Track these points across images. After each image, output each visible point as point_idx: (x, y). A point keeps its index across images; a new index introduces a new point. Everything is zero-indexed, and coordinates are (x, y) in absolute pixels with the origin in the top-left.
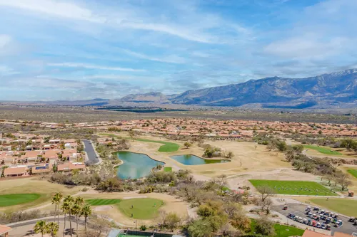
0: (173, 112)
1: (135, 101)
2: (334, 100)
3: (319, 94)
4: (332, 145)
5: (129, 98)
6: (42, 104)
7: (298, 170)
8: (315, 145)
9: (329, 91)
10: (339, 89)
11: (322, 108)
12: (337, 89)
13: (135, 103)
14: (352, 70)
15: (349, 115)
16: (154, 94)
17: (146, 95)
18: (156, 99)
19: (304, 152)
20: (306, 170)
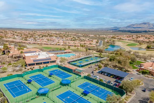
0: (153, 32)
1: (134, 28)
5: (130, 26)
6: (93, 30)
13: (133, 29)
16: (145, 24)
17: (140, 24)
18: (145, 26)
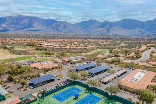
2: (17, 29)
3: (9, 26)
4: (24, 46)
7: (16, 55)
8: (17, 46)
9: (13, 24)
10: (18, 24)
11: (12, 32)
12: (16, 24)
14: (21, 16)
15: (24, 35)
19: (15, 49)
20: (19, 54)
